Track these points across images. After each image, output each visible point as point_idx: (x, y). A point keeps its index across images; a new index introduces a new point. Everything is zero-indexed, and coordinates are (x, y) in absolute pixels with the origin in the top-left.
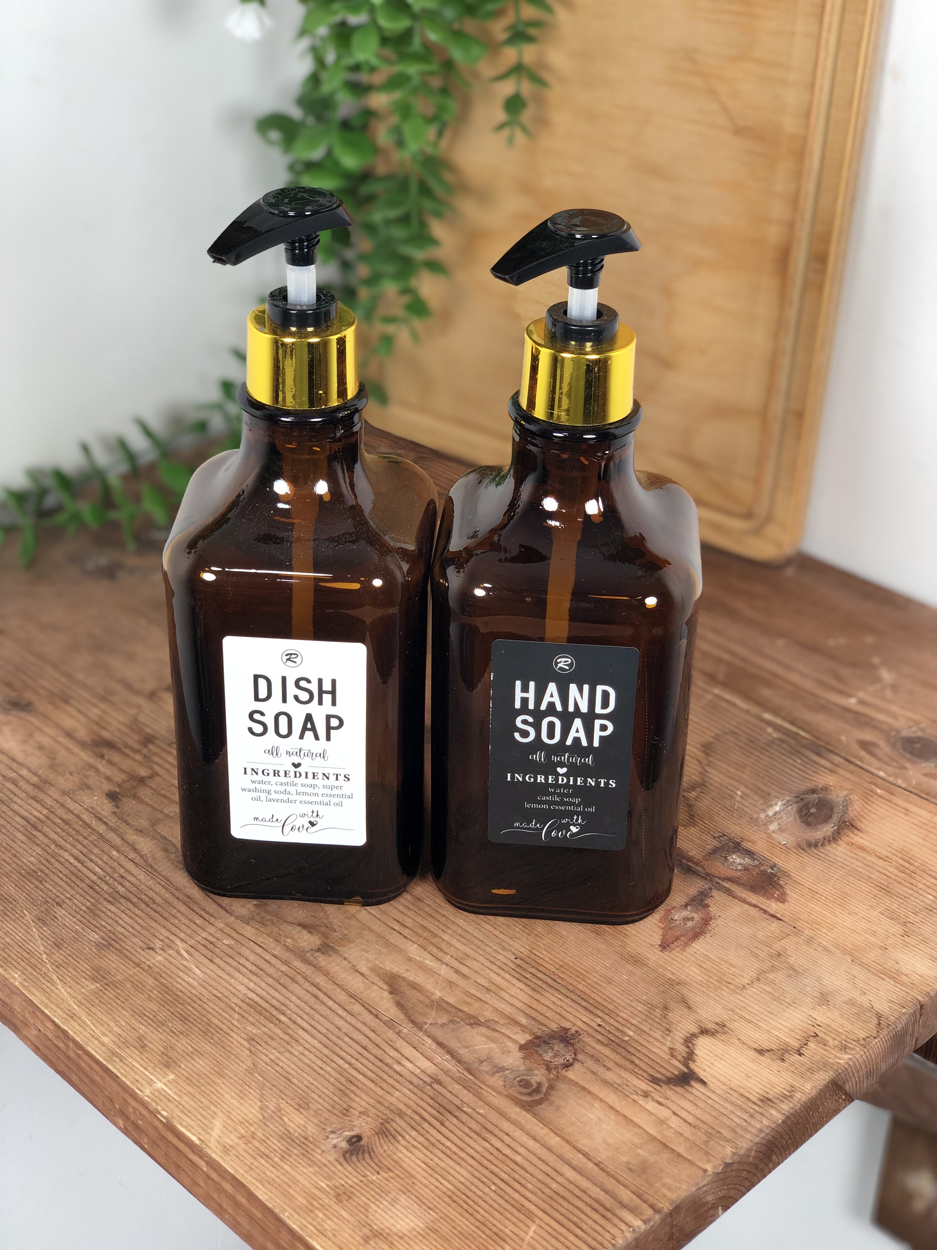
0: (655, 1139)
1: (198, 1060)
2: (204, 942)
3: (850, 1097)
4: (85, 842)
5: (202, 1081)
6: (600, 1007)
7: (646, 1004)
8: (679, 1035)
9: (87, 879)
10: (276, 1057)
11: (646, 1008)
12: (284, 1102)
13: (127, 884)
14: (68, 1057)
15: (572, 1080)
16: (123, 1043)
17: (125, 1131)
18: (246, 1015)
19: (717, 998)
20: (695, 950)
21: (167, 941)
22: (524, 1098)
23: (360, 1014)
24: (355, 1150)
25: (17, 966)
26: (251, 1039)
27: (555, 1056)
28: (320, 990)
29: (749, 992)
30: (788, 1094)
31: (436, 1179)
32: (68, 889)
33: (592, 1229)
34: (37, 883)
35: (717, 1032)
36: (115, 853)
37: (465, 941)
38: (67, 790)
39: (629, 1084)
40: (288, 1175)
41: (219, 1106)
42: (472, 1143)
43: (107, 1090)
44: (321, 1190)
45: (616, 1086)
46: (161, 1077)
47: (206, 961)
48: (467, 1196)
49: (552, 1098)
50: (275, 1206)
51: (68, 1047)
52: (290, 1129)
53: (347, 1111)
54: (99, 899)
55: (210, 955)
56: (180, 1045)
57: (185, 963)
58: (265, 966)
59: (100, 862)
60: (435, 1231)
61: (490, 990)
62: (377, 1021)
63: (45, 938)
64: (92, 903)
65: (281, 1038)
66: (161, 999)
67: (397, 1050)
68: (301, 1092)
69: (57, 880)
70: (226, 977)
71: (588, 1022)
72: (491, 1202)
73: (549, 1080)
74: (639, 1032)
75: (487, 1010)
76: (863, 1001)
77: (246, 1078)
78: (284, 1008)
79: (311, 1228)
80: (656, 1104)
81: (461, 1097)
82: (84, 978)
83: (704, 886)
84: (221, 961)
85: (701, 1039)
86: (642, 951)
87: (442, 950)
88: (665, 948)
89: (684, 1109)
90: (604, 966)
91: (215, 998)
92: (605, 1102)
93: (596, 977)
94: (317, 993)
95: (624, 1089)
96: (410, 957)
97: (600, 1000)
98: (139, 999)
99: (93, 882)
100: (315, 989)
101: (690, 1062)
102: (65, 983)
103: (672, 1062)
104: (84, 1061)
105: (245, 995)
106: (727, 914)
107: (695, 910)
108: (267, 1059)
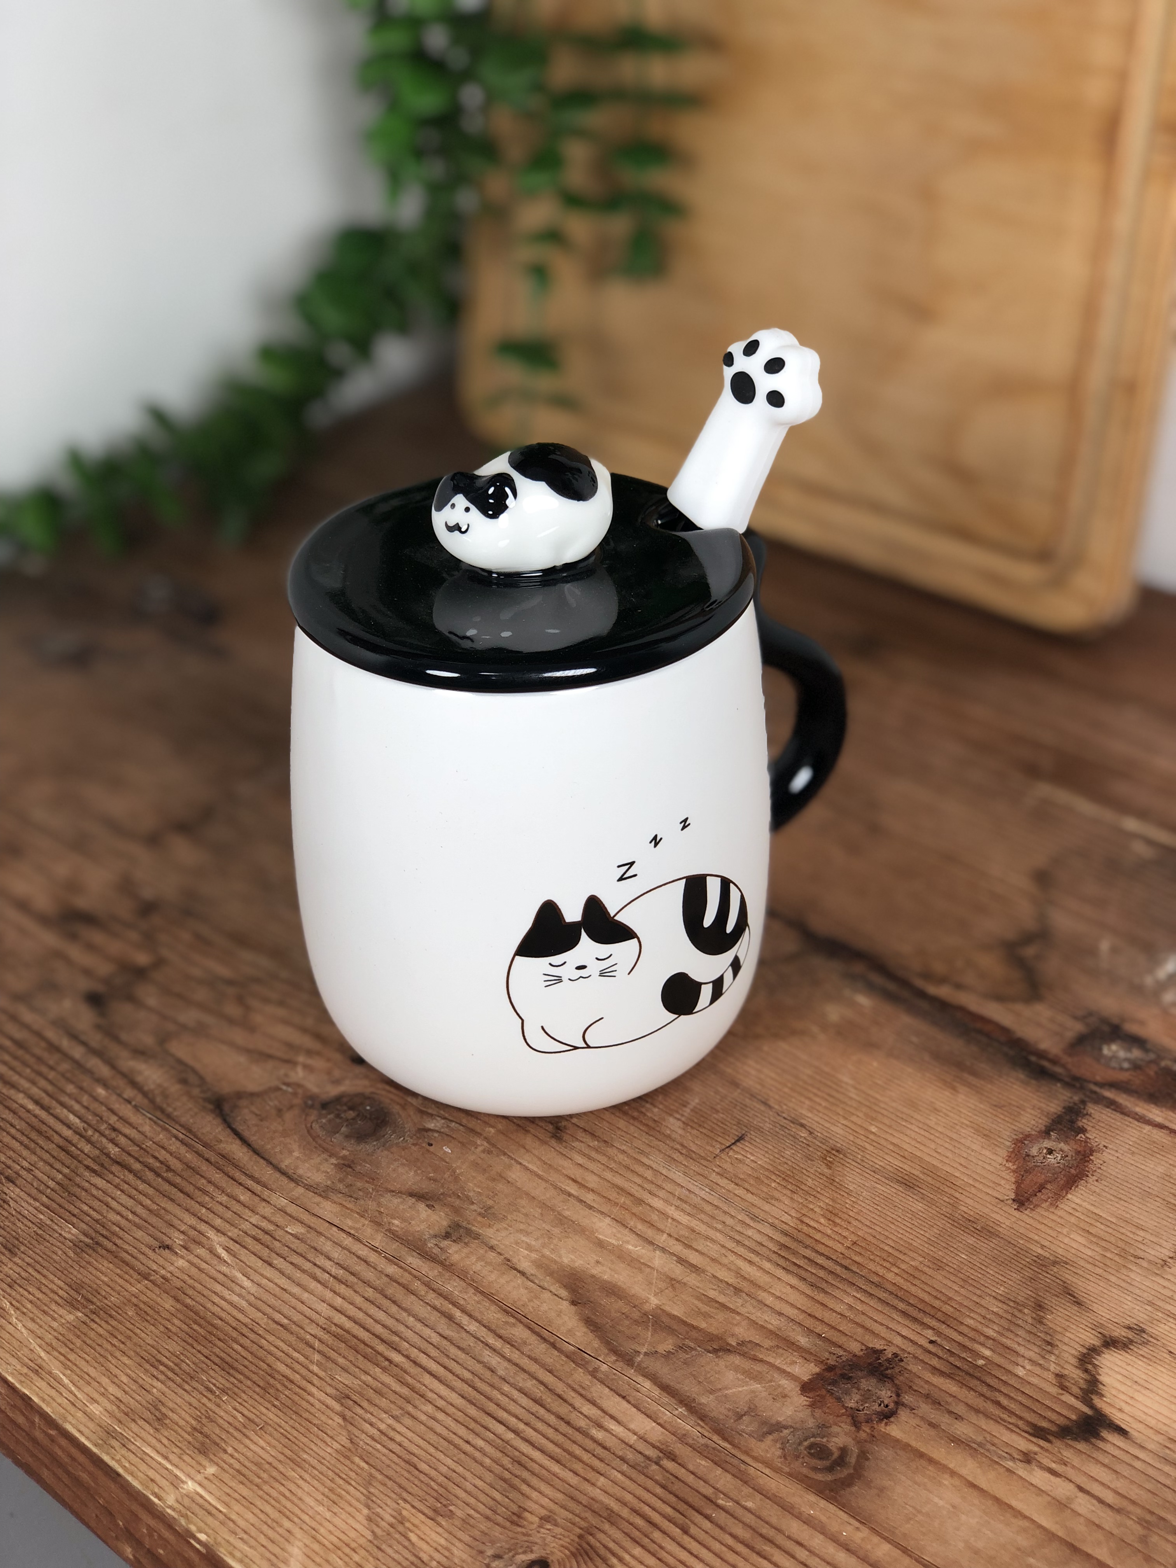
0: (1052, 1536)
2: (254, 1232)
4: (51, 1075)
5: (265, 1476)
6: (928, 1309)
7: (1003, 1300)
8: (1069, 1351)
9: (56, 1136)
10: (388, 1425)
11: (1005, 1307)
12: (408, 1506)
13: (122, 1140)
14: (35, 1441)
15: (897, 1441)
16: (127, 1414)
18: (334, 1356)
19: (1123, 1284)
20: (1074, 1206)
21: (193, 1233)
22: (819, 1477)
23: (525, 1343)
26: (343, 1397)
27: (864, 1399)
28: (454, 1304)
29: (1173, 1270)
32: (25, 1153)
35: (1131, 1341)
36: (101, 1091)
37: (688, 1209)
38: (21, 992)
39: (996, 1441)
41: (296, 1519)
43: (102, 1497)
45: (975, 1446)
46: (193, 1472)
47: (260, 1263)
49: (866, 1474)
52: (422, 1555)
53: (519, 1517)
54: (77, 1167)
55: (265, 1253)
56: (222, 1414)
57: (224, 1269)
58: (359, 1268)
59: (77, 1107)
61: (741, 1291)
62: (556, 1353)
64: (65, 1176)
65: (396, 1393)
66: (187, 1334)
67: (594, 1403)
68: (436, 1487)
70: (296, 1290)
71: (912, 1337)
73: (859, 1442)
74: (1000, 1350)
75: (739, 1324)
77: (340, 1466)
78: (396, 1339)
80: (1047, 1475)
81: (711, 1482)
82: (56, 1302)
83: (1071, 1098)
84: (285, 1263)
85: (1106, 1356)
86: (986, 1211)
87: (652, 1225)
88: (1024, 1205)
89: (1097, 1480)
90: (926, 1239)
91: (279, 1327)
92: (961, 1476)
93: (914, 1259)
94: (449, 1309)
95: (988, 1450)
96: (599, 1239)
97: (927, 1298)
98: (149, 1335)
99: (67, 1140)
100: (446, 1303)
101: (1093, 1397)
102: (24, 1313)
103: (1064, 1398)
104: (60, 1447)
105: (328, 1319)
106: (1117, 1141)
107: (1064, 1139)
108: (372, 1431)
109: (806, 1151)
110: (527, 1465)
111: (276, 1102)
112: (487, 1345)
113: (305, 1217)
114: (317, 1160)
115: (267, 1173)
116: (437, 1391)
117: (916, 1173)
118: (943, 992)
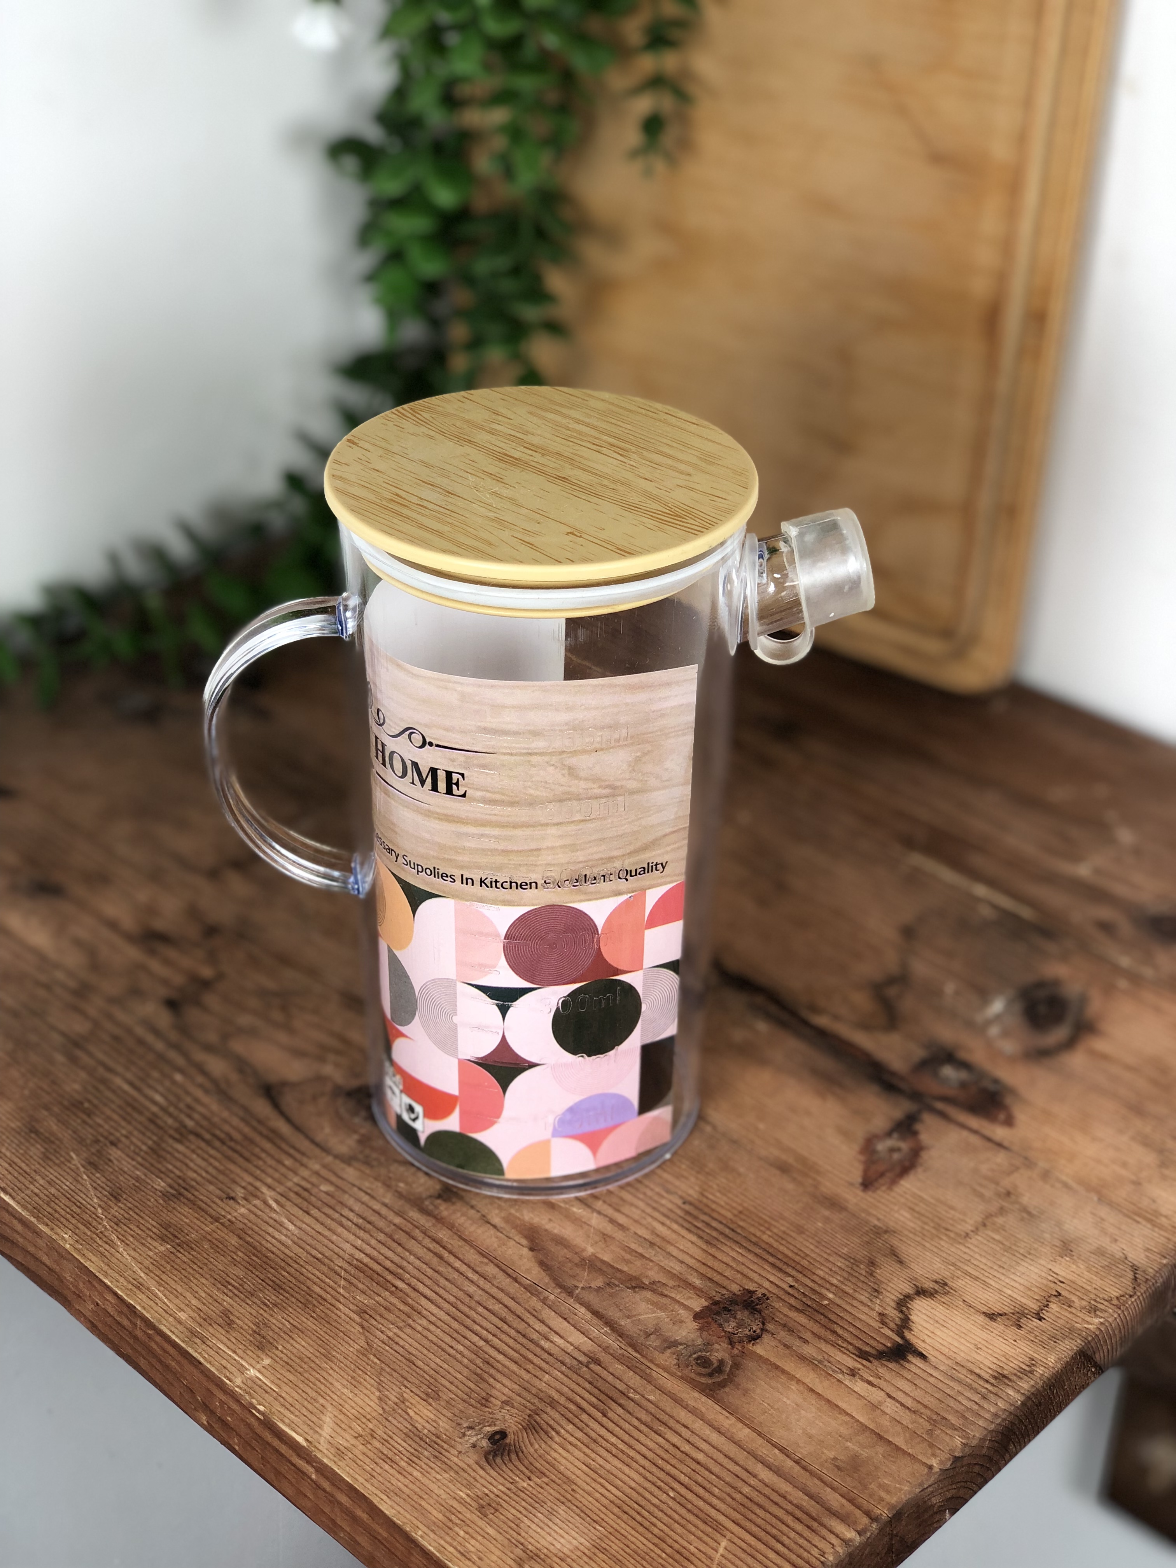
0: (865, 1428)
1: (299, 1340)
2: (297, 1189)
3: (1100, 1368)
4: (141, 1063)
5: (305, 1366)
6: (790, 1263)
7: (846, 1258)
8: (890, 1298)
9: (146, 1111)
10: (395, 1334)
11: (847, 1263)
12: (407, 1390)
14: (135, 1338)
15: (761, 1357)
16: (205, 1320)
17: (209, 1429)
18: (354, 1281)
19: (935, 1250)
20: (904, 1189)
21: (250, 1188)
22: (703, 1380)
23: (495, 1277)
24: (498, 1450)
25: (67, 1224)
26: (362, 1312)
27: (739, 1326)
28: (444, 1248)
29: (973, 1241)
30: (1027, 1368)
31: (600, 1484)
32: (123, 1123)
33: (796, 1543)
34: (85, 1117)
35: (936, 1292)
36: (178, 1077)
38: (115, 996)
39: (831, 1359)
40: (418, 1483)
41: (328, 1398)
42: (642, 1438)
43: (185, 1378)
44: (461, 1501)
45: (816, 1362)
46: (254, 1363)
47: (301, 1212)
48: (640, 1505)
49: (736, 1379)
50: (404, 1523)
51: (135, 1325)
52: (417, 1425)
53: (487, 1400)
54: (162, 1135)
55: (305, 1205)
56: (274, 1321)
57: (274, 1216)
58: (374, 1218)
59: (160, 1089)
60: (603, 1551)
61: (655, 1245)
62: (517, 1285)
63: (98, 1187)
64: (154, 1142)
65: (399, 1310)
66: (248, 1263)
67: (543, 1322)
68: (428, 1378)
69: (109, 1112)
70: (327, 1233)
71: (777, 1282)
72: (670, 1512)
73: (733, 1357)
74: (841, 1294)
75: (651, 1269)
76: (1114, 1249)
77: (360, 1361)
78: (401, 1271)
79: (451, 1549)
80: (866, 1385)
81: (625, 1381)
82: (151, 1237)
83: (911, 1107)
84: (320, 1213)
85: (917, 1302)
86: (840, 1191)
88: (868, 1187)
89: (901, 1390)
90: (793, 1211)
91: (315, 1260)
92: (803, 1383)
93: (783, 1225)
94: (441, 1251)
95: (825, 1366)
97: (790, 1254)
98: (220, 1264)
99: (154, 1114)
100: (438, 1246)
101: (904, 1331)
102: (127, 1245)
103: (882, 1330)
104: (156, 1343)
105: (351, 1255)
106: (942, 1142)
107: (903, 1138)
108: (383, 1337)
110: (494, 1365)
111: (311, 1091)
112: (467, 1278)
113: (333, 1179)
114: (343, 1135)
115: (305, 1145)
116: (430, 1309)
117: (791, 1160)
118: (822, 1021)
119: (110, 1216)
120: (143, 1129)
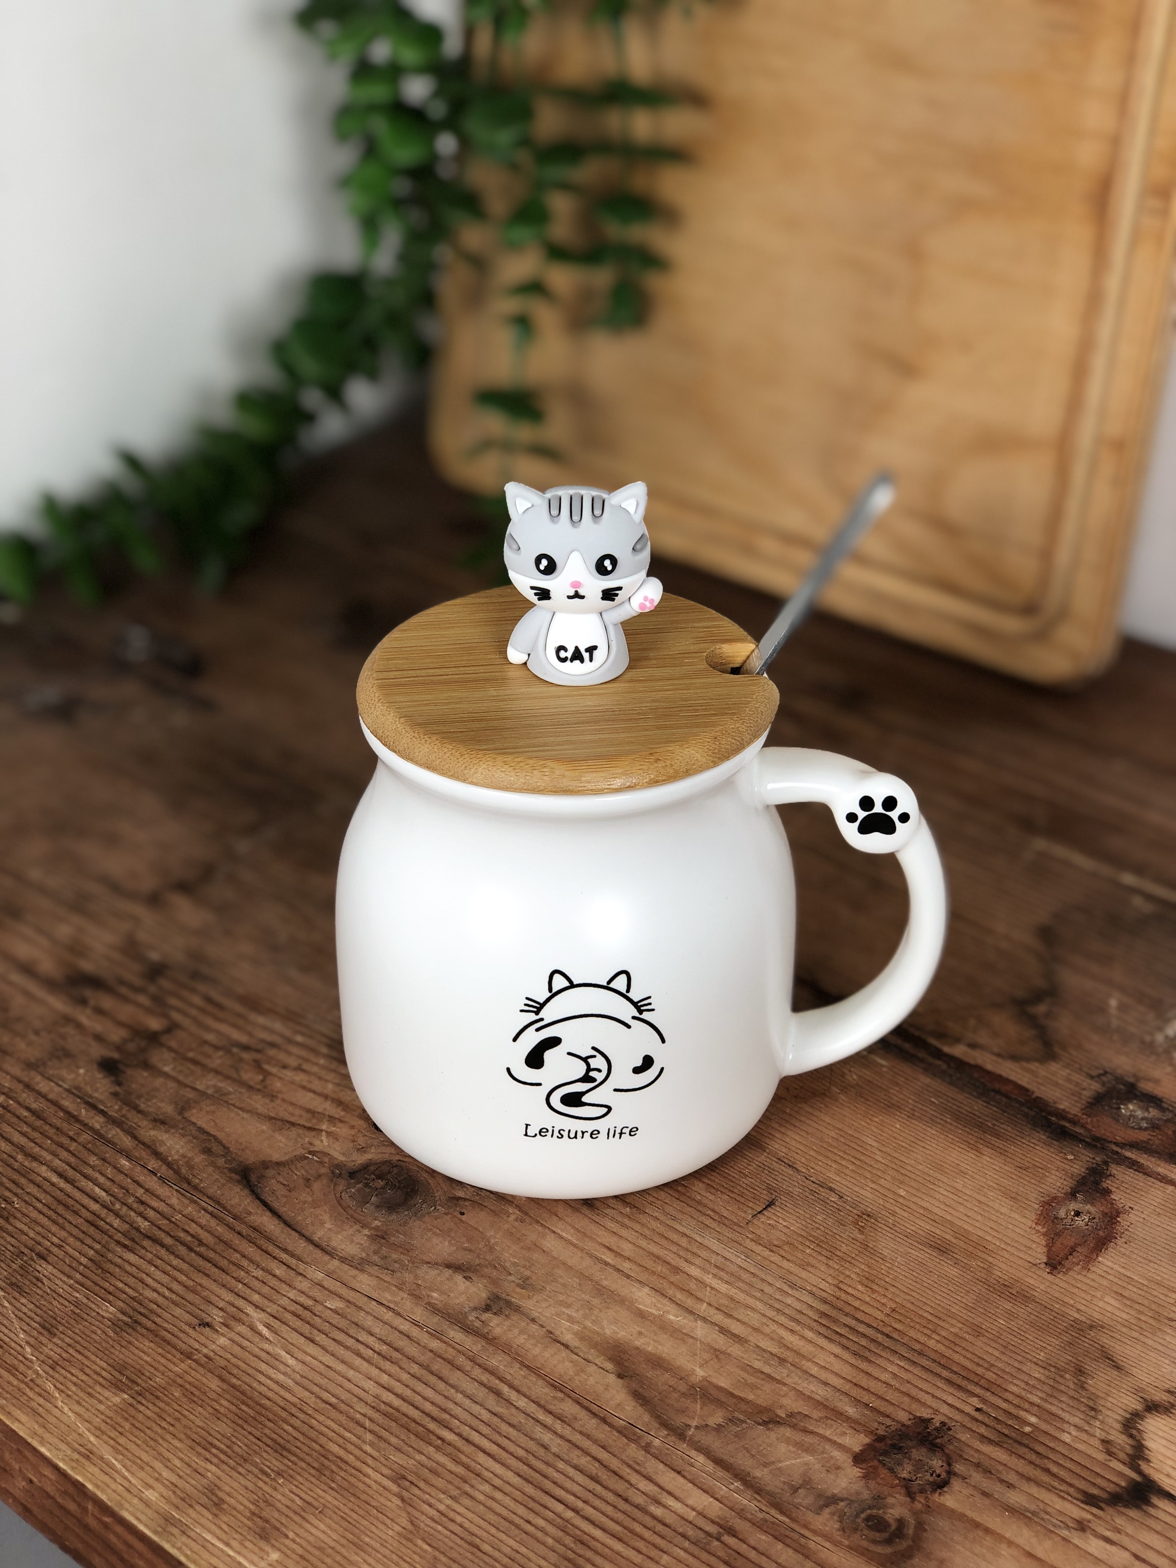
1: (316, 1522)
2: (294, 1307)
4: (73, 1146)
6: (972, 1377)
7: (1044, 1366)
8: (1112, 1418)
9: (83, 1210)
10: (448, 1506)
11: (1046, 1372)
13: (151, 1214)
14: (85, 1526)
15: (953, 1511)
16: (183, 1500)
18: (385, 1434)
19: (1160, 1348)
20: (1105, 1268)
21: (231, 1309)
22: (879, 1549)
23: (575, 1418)
26: (399, 1478)
27: (917, 1469)
28: (502, 1379)
32: (54, 1228)
35: (1173, 1406)
36: (124, 1163)
37: (726, 1277)
38: (33, 1060)
39: (1049, 1510)
45: (1029, 1515)
46: (255, 1559)
47: (302, 1340)
49: (925, 1546)
54: (107, 1242)
55: (306, 1329)
56: (279, 1497)
57: (266, 1346)
58: (402, 1343)
59: (102, 1180)
61: (785, 1361)
62: (607, 1428)
63: (25, 1317)
64: (96, 1251)
65: (449, 1471)
66: (236, 1415)
67: (649, 1479)
69: (34, 1214)
70: (341, 1367)
71: (959, 1406)
73: (915, 1513)
74: (1046, 1417)
75: (785, 1395)
77: (403, 1549)
78: (447, 1417)
80: (1102, 1543)
81: (774, 1557)
82: (100, 1384)
83: (1094, 1159)
84: (327, 1339)
85: (1150, 1421)
86: (1020, 1275)
87: (691, 1294)
88: (1056, 1268)
89: (1151, 1548)
90: (963, 1305)
91: (328, 1406)
92: (1018, 1546)
93: (953, 1325)
94: (497, 1385)
95: (1043, 1519)
96: (639, 1310)
97: (969, 1365)
98: (198, 1417)
99: (95, 1214)
100: (492, 1378)
101: (1140, 1462)
102: (68, 1396)
103: (1111, 1464)
104: (116, 1534)
105: (377, 1397)
106: (1142, 1202)
107: (1091, 1201)
108: (432, 1512)
109: (837, 1216)
110: (590, 1544)
111: (304, 1173)
112: (538, 1421)
113: (343, 1291)
114: (351, 1231)
115: (301, 1246)
116: (492, 1469)
117: (947, 1237)
118: (958, 1051)
119: (42, 1357)
120: (81, 1236)
